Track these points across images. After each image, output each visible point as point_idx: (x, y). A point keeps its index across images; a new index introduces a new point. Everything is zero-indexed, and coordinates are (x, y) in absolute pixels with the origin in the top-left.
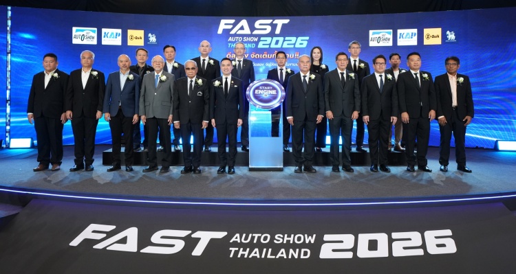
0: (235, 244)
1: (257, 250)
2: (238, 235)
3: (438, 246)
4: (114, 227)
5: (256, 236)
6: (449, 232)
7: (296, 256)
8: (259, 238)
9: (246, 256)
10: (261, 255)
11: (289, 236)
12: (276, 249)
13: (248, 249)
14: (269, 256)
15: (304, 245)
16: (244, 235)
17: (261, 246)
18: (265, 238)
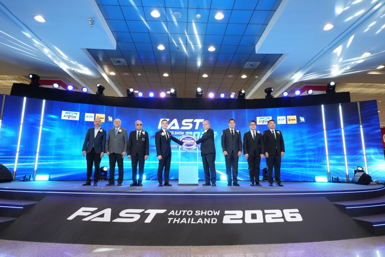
0: (171, 216)
1: (185, 219)
2: (173, 211)
3: (292, 217)
4: (96, 209)
5: (184, 211)
6: (297, 210)
7: (209, 222)
8: (186, 213)
9: (178, 223)
10: (187, 221)
11: (204, 211)
12: (196, 218)
13: (179, 219)
14: (192, 222)
15: (213, 216)
16: (177, 211)
17: (187, 217)
18: (190, 213)
